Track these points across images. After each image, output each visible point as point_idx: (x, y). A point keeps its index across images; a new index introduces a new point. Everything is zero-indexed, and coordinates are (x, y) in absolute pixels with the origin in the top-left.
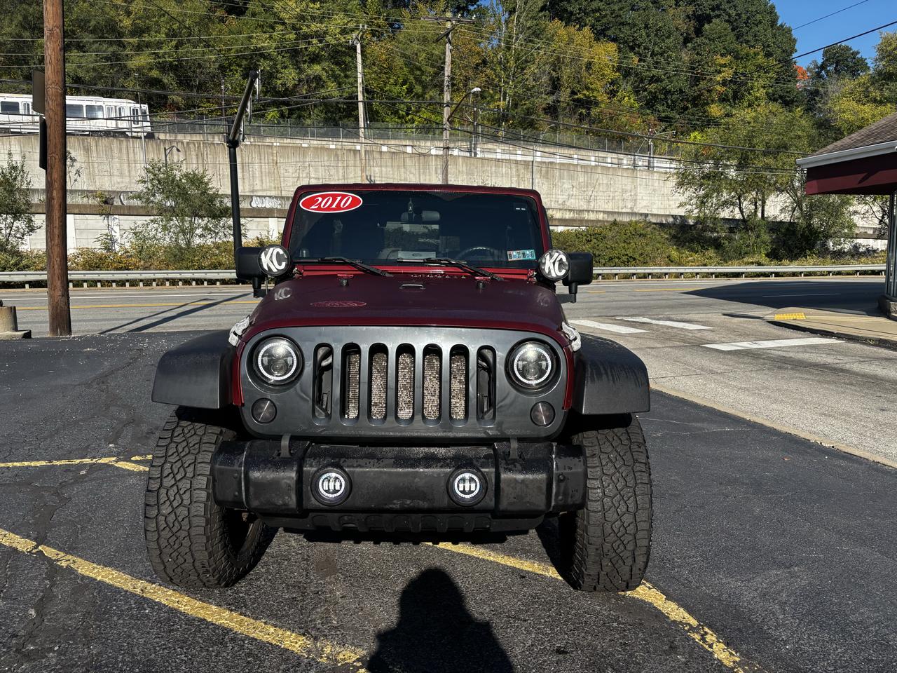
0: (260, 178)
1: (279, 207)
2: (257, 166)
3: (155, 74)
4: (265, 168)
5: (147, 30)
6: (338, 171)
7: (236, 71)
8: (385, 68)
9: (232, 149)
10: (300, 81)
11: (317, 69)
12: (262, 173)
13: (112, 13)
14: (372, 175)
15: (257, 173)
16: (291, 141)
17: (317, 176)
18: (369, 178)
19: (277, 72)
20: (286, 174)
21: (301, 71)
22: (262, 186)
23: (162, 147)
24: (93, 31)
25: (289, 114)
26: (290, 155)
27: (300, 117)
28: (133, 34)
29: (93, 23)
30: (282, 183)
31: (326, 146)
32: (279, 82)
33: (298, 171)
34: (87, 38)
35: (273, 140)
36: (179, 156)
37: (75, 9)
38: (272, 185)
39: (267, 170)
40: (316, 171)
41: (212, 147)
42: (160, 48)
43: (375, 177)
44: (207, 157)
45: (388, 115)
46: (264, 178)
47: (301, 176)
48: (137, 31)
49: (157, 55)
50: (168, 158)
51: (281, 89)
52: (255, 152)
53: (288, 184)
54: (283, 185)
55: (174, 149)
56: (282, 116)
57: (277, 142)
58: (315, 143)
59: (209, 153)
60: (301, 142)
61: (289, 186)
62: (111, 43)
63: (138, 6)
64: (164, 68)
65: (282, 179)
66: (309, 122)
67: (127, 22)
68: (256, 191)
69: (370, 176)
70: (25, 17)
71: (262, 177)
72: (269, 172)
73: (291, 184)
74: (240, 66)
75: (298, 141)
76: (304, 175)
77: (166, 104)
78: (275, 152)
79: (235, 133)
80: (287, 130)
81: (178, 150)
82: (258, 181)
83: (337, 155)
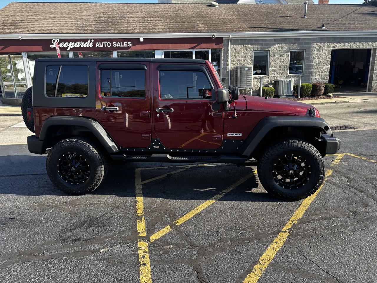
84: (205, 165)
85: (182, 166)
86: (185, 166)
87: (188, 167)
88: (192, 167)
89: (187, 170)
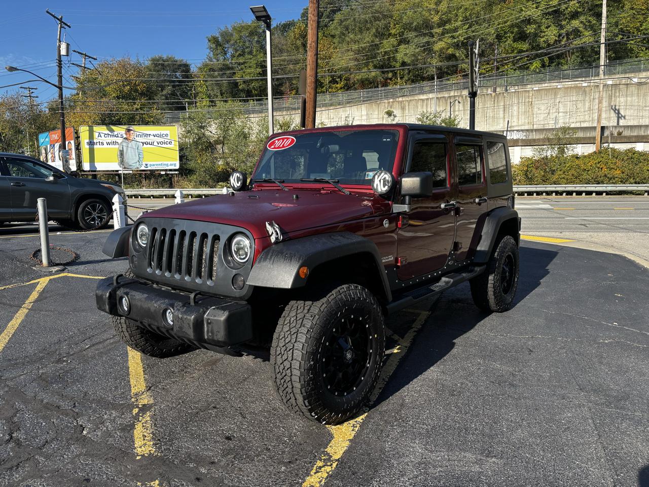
0: (517, 117)
1: (524, 138)
2: (515, 108)
3: (450, 51)
4: (522, 108)
5: (449, 21)
6: (584, 105)
7: (509, 37)
8: (644, 10)
9: (472, 99)
10: (560, 35)
11: (576, 23)
12: (519, 113)
13: (427, 14)
14: (617, 104)
15: (515, 113)
16: (549, 85)
17: (565, 111)
18: (613, 107)
19: (541, 32)
20: (539, 112)
21: (562, 27)
22: (518, 123)
23: (449, 101)
24: (415, 30)
25: (549, 63)
26: (543, 95)
27: (559, 64)
28: (439, 26)
29: (415, 24)
30: (534, 119)
31: (579, 85)
32: (542, 40)
33: (549, 108)
34: (411, 35)
35: (533, 86)
36: (459, 106)
37: (405, 17)
38: (526, 121)
39: (523, 110)
40: (565, 106)
41: (483, 97)
42: (457, 32)
43: (619, 106)
44: (479, 105)
45: (642, 51)
46: (520, 116)
47: (551, 111)
48: (442, 23)
49: (453, 37)
50: (452, 109)
51: (544, 45)
52: (515, 97)
53: (540, 120)
54: (535, 120)
55: (457, 101)
56: (543, 66)
57: (536, 87)
58: (569, 84)
59: (480, 101)
60: (557, 84)
61: (540, 121)
62: (425, 35)
63: (443, 7)
64: (458, 45)
65: (535, 116)
66: (566, 67)
67: (436, 19)
68: (513, 127)
69: (615, 106)
70: (377, 30)
71: (518, 115)
72: (524, 112)
73: (542, 119)
74: (512, 33)
75: (555, 84)
76: (554, 111)
77: (457, 71)
78: (531, 95)
79: (472, 87)
80: (545, 77)
81: (459, 102)
82: (515, 119)
83: (585, 91)
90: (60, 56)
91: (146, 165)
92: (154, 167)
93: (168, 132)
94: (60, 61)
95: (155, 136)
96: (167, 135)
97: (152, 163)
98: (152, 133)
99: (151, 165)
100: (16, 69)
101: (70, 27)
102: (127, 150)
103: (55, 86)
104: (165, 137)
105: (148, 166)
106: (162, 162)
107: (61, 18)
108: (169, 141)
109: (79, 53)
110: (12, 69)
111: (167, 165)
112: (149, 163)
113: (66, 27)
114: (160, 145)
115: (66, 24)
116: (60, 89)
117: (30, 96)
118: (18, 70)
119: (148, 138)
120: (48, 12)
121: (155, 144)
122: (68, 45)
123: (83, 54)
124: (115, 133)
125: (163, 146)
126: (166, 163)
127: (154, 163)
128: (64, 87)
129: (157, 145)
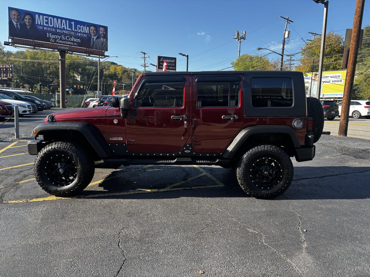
84: (149, 191)
85: (176, 189)
86: (172, 189)
87: (169, 188)
88: (164, 188)
89: (169, 184)
90: (285, 39)
91: (323, 95)
92: (328, 96)
93: (340, 75)
94: (284, 41)
95: (331, 77)
96: (339, 76)
97: (327, 94)
98: (329, 75)
99: (326, 95)
100: (261, 49)
101: (293, 22)
102: (313, 86)
103: (280, 55)
104: (338, 78)
105: (325, 95)
106: (334, 93)
107: (288, 19)
108: (340, 80)
109: (312, 33)
110: (259, 49)
111: (337, 95)
112: (325, 94)
113: (291, 22)
114: (334, 83)
115: (291, 21)
116: (282, 56)
117: (290, 60)
118: (262, 49)
119: (327, 79)
120: (281, 17)
121: (331, 82)
122: (289, 32)
123: (314, 34)
124: (308, 77)
125: (336, 83)
126: (336, 93)
127: (328, 94)
128: (284, 55)
129: (332, 82)
